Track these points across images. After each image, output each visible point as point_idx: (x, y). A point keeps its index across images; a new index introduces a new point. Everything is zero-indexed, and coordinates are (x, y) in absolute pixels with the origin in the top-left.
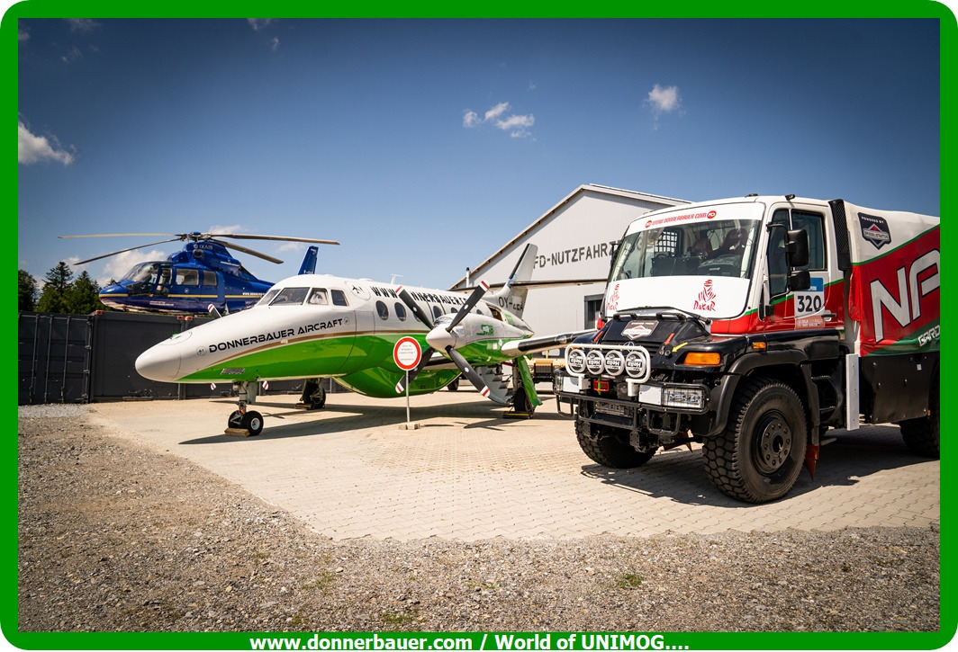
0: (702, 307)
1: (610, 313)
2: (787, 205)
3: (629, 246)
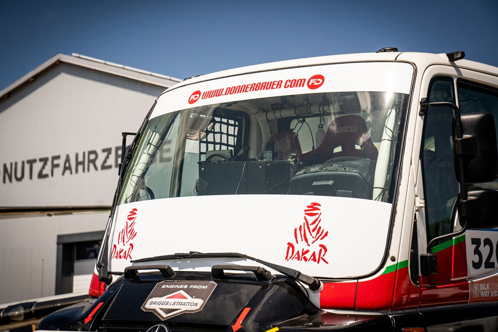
0: (302, 256)
1: (118, 265)
2: (450, 71)
3: (156, 138)
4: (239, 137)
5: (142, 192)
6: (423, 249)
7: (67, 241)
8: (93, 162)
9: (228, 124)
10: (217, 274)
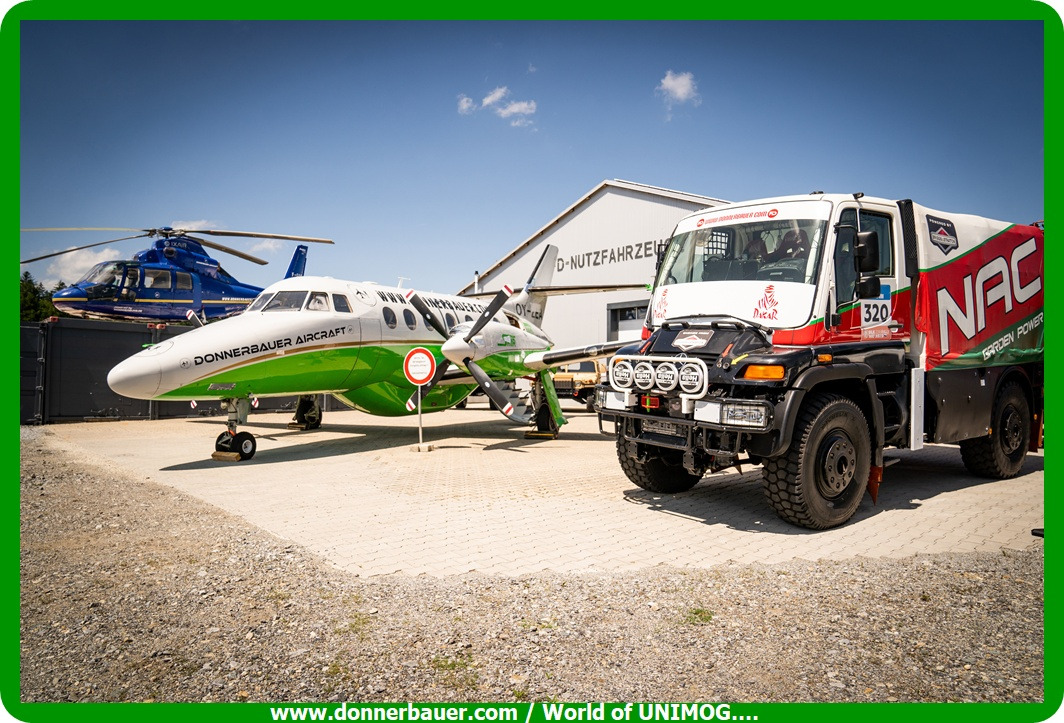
0: (763, 316)
1: (658, 322)
2: (855, 205)
3: (677, 247)
4: (728, 244)
5: (670, 280)
6: (833, 311)
7: (613, 308)
8: (630, 253)
9: (721, 236)
10: (714, 326)
